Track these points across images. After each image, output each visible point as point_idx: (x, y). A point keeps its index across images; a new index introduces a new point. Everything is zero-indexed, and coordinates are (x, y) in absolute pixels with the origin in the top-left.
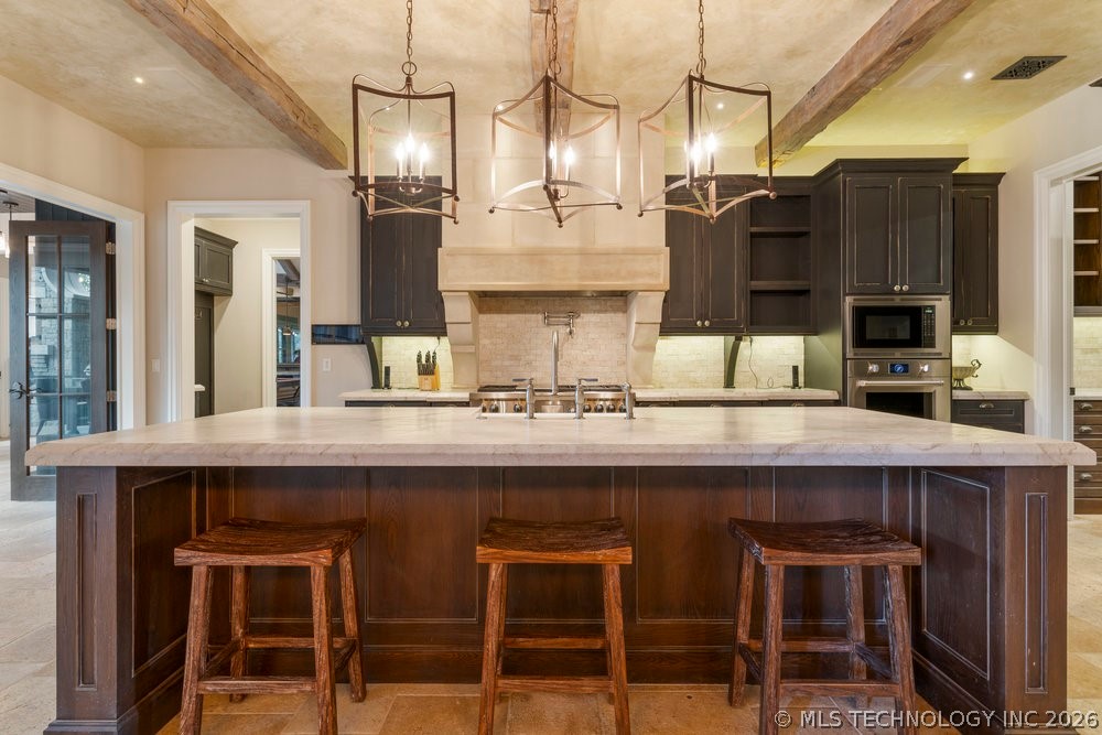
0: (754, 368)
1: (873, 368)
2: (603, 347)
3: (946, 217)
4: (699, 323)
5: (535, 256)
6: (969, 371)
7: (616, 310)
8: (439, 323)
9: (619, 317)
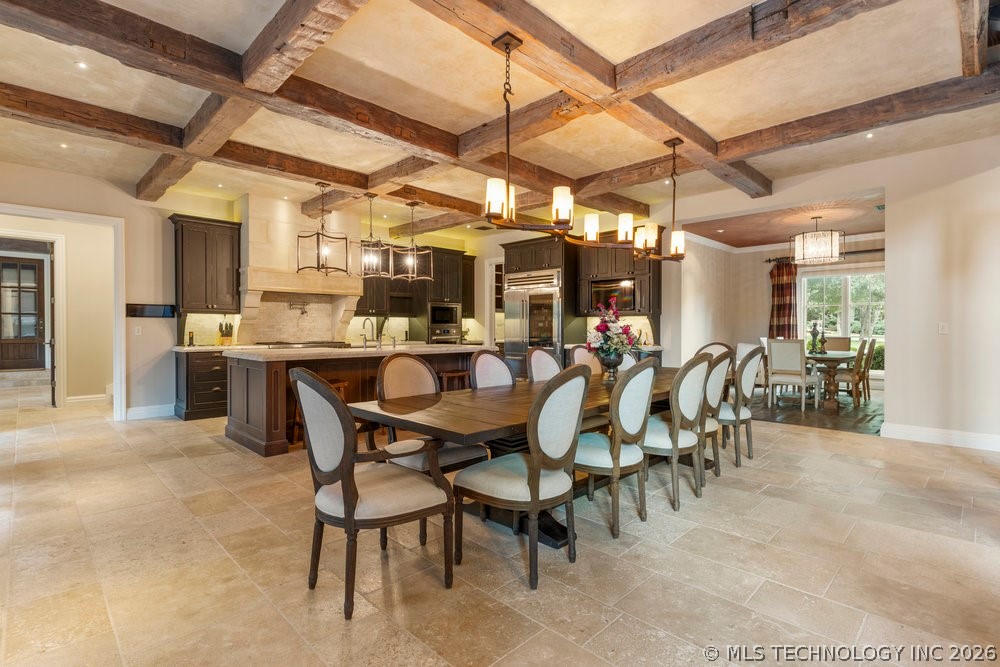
0: (389, 332)
1: (438, 332)
2: (319, 321)
3: (460, 273)
4: (371, 311)
6: (466, 333)
7: (326, 302)
8: (234, 307)
9: (328, 306)
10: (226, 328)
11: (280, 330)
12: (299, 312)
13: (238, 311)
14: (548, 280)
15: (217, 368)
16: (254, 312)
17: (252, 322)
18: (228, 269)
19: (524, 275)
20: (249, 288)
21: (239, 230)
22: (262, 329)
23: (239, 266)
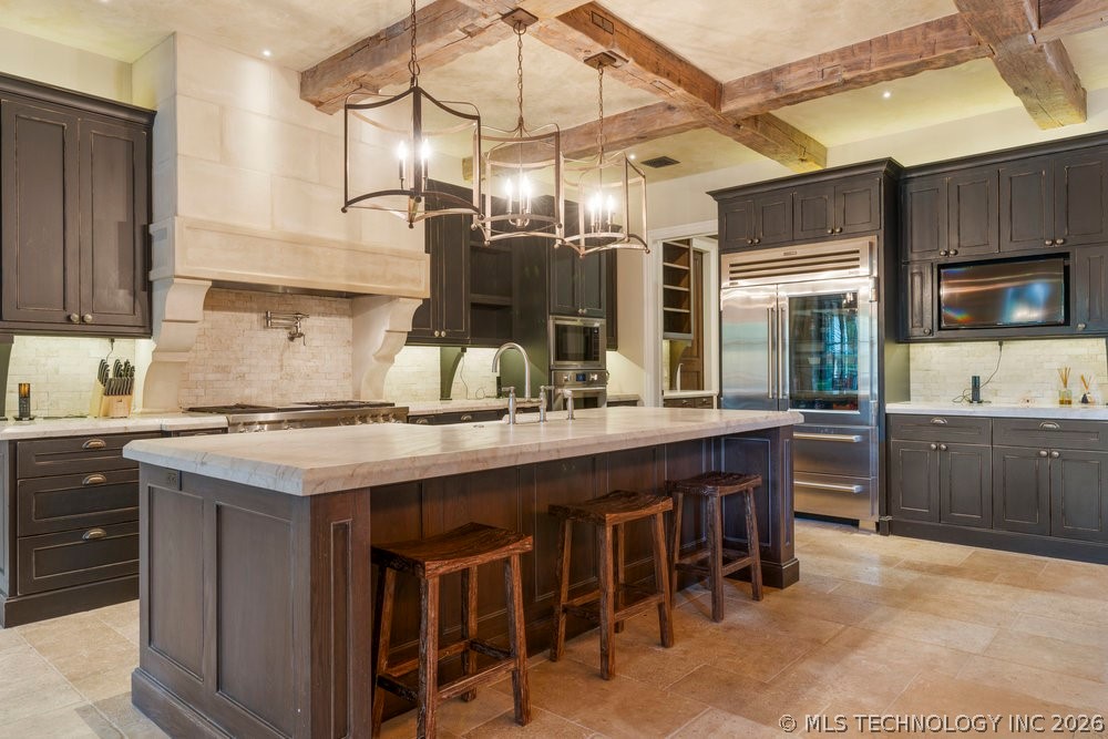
0: (466, 380)
1: (566, 378)
2: (328, 357)
4: (437, 333)
5: (299, 244)
7: (342, 314)
8: (138, 319)
9: (344, 324)
10: (118, 372)
11: (242, 376)
12: (284, 334)
13: (147, 330)
14: (848, 260)
15: (98, 478)
16: (187, 334)
17: (182, 357)
18: (120, 224)
19: (778, 253)
20: (179, 271)
21: (149, 128)
22: (200, 376)
23: (150, 220)
